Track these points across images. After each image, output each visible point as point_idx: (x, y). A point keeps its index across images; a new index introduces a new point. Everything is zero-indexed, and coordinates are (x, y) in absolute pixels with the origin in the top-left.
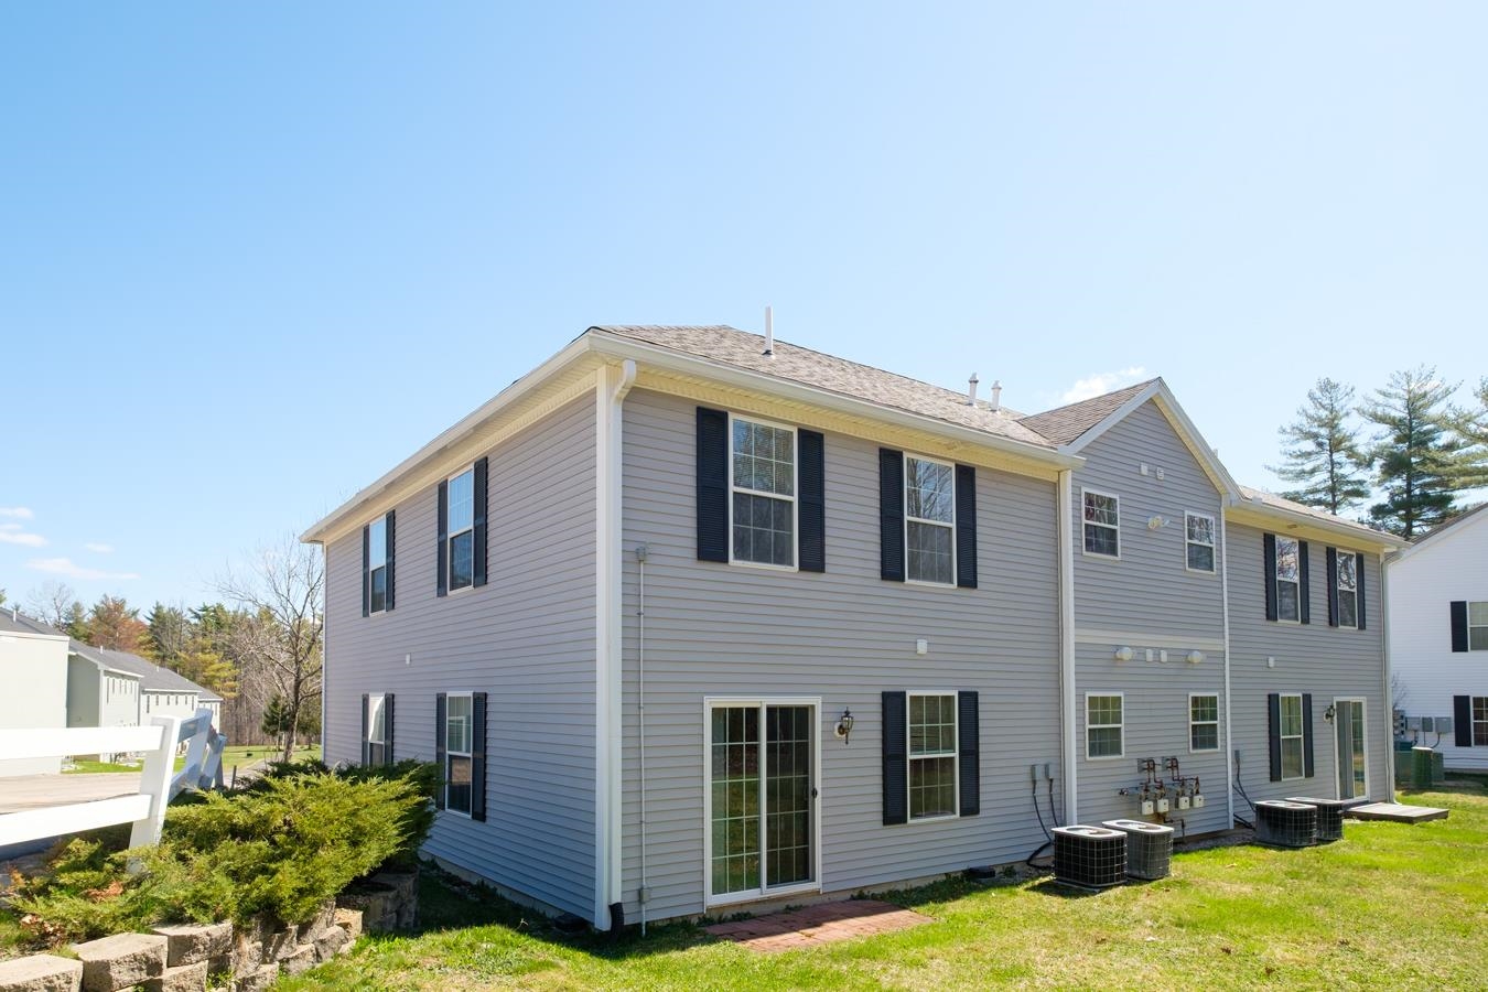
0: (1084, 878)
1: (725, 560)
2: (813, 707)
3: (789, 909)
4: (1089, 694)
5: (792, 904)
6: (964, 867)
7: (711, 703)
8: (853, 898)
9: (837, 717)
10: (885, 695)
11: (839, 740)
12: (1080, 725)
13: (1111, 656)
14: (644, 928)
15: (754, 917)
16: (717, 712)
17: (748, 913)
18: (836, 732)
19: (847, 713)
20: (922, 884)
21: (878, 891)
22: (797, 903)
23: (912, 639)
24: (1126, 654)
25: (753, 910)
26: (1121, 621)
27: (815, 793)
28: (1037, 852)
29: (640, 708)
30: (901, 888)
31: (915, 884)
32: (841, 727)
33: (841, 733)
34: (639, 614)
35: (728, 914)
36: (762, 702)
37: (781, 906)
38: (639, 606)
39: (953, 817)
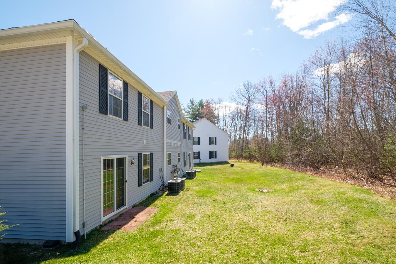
0: (176, 191)
1: (107, 114)
2: (126, 158)
3: (120, 215)
4: (168, 153)
5: (121, 213)
6: (151, 194)
7: (103, 158)
8: (133, 207)
9: (130, 160)
10: (139, 154)
11: (131, 166)
12: (167, 159)
13: (169, 145)
14: (85, 236)
15: (113, 221)
16: (105, 161)
17: (112, 220)
18: (130, 164)
19: (133, 159)
20: (144, 199)
21: (137, 204)
22: (122, 213)
23: (143, 140)
24: (173, 144)
25: (113, 219)
26: (170, 138)
27: (126, 181)
28: (160, 187)
29: (83, 161)
30: (141, 202)
31: (143, 200)
32: (131, 163)
33: (131, 164)
34: (83, 128)
35: (107, 222)
36: (115, 157)
37: (119, 215)
38: (83, 126)
39: (149, 182)
